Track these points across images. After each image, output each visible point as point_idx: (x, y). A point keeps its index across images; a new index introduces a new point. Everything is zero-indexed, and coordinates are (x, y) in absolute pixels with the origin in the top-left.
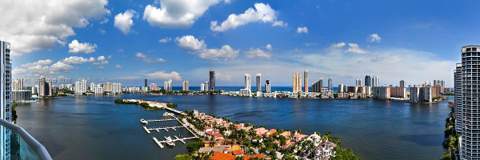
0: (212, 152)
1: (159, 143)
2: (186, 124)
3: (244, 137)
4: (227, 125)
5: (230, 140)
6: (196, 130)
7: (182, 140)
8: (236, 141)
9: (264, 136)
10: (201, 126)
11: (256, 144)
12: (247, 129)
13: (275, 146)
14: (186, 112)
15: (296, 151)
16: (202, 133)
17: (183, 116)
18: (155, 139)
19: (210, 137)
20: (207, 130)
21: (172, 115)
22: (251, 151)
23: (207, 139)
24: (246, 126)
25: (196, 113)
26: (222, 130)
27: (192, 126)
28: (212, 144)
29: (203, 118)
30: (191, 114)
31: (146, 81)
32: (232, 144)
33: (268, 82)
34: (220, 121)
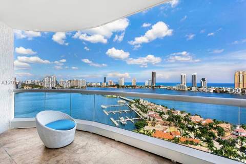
0: (154, 130)
1: (115, 122)
2: (134, 108)
3: (180, 121)
4: (165, 110)
5: (168, 123)
6: (141, 113)
7: (131, 120)
8: (173, 123)
9: (199, 124)
10: (145, 109)
11: (192, 129)
12: (183, 116)
13: (212, 135)
14: (134, 100)
15: (238, 146)
16: (145, 115)
17: (132, 102)
18: (112, 119)
19: (152, 119)
20: (150, 113)
21: (124, 101)
22: (187, 134)
23: (150, 120)
24: (182, 112)
25: (141, 100)
26: (161, 114)
27: (138, 110)
28: (153, 125)
29: (147, 104)
30: (138, 101)
31: (105, 78)
32: (170, 125)
33: (203, 80)
34: (159, 108)
